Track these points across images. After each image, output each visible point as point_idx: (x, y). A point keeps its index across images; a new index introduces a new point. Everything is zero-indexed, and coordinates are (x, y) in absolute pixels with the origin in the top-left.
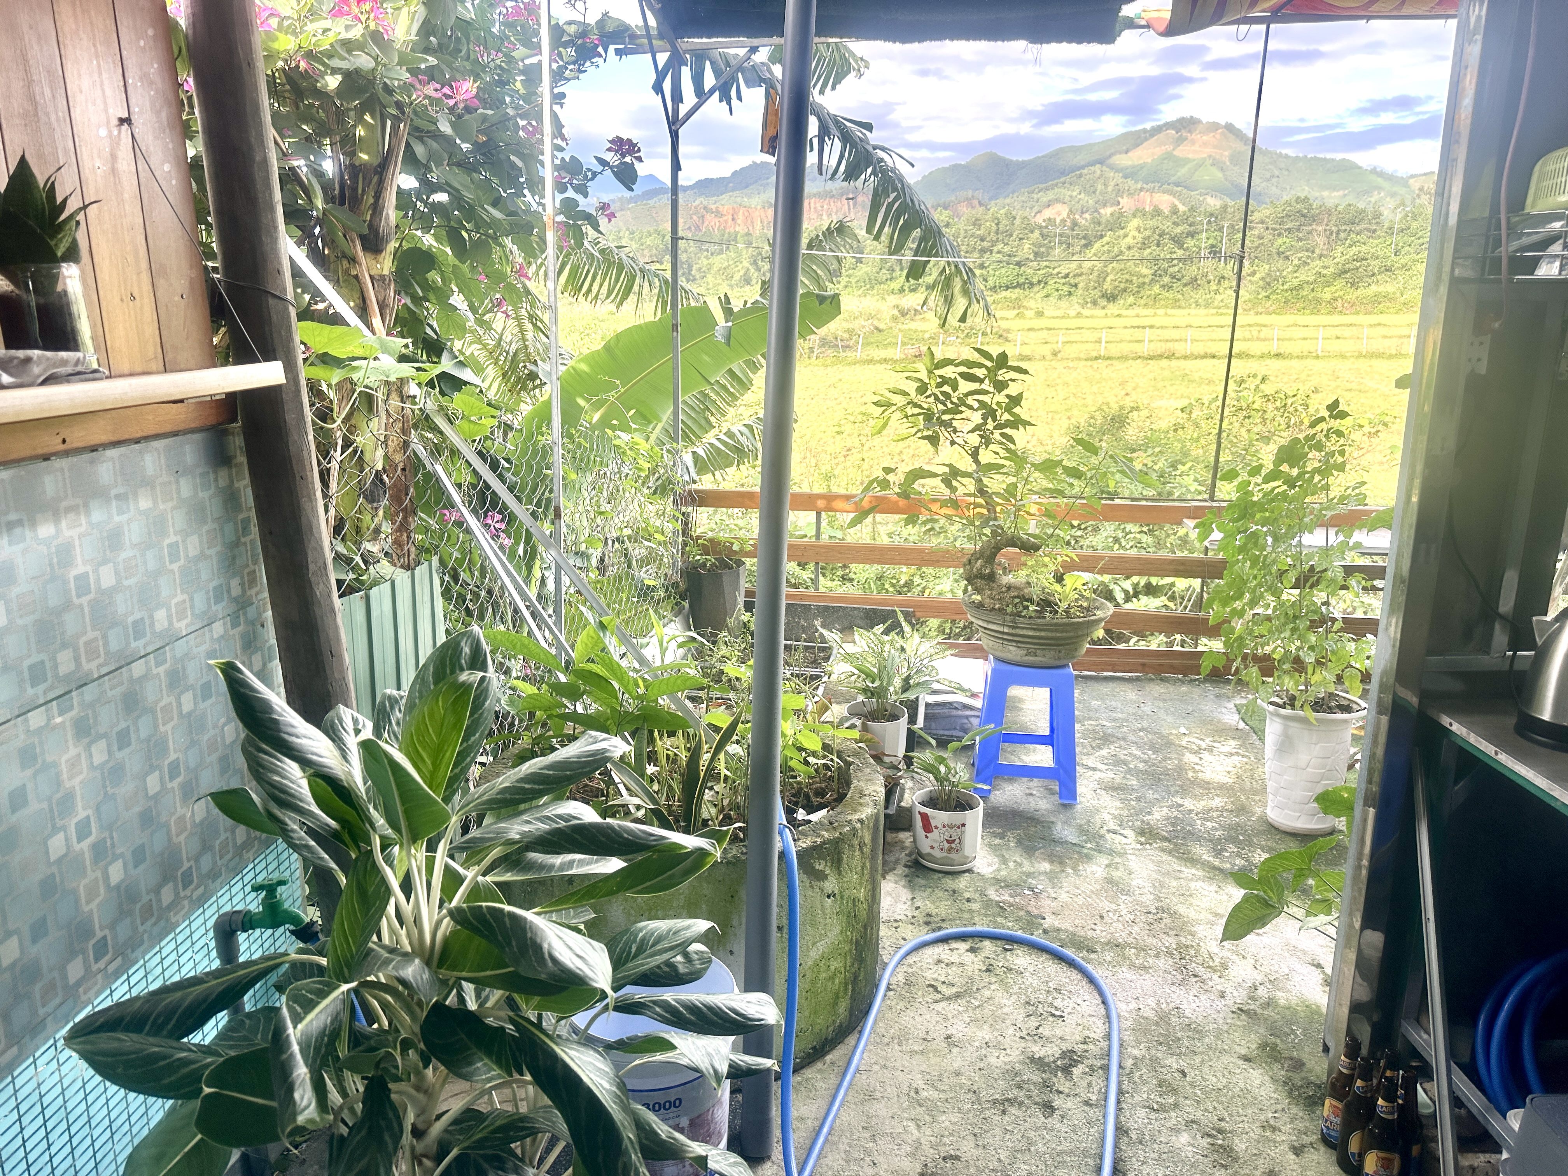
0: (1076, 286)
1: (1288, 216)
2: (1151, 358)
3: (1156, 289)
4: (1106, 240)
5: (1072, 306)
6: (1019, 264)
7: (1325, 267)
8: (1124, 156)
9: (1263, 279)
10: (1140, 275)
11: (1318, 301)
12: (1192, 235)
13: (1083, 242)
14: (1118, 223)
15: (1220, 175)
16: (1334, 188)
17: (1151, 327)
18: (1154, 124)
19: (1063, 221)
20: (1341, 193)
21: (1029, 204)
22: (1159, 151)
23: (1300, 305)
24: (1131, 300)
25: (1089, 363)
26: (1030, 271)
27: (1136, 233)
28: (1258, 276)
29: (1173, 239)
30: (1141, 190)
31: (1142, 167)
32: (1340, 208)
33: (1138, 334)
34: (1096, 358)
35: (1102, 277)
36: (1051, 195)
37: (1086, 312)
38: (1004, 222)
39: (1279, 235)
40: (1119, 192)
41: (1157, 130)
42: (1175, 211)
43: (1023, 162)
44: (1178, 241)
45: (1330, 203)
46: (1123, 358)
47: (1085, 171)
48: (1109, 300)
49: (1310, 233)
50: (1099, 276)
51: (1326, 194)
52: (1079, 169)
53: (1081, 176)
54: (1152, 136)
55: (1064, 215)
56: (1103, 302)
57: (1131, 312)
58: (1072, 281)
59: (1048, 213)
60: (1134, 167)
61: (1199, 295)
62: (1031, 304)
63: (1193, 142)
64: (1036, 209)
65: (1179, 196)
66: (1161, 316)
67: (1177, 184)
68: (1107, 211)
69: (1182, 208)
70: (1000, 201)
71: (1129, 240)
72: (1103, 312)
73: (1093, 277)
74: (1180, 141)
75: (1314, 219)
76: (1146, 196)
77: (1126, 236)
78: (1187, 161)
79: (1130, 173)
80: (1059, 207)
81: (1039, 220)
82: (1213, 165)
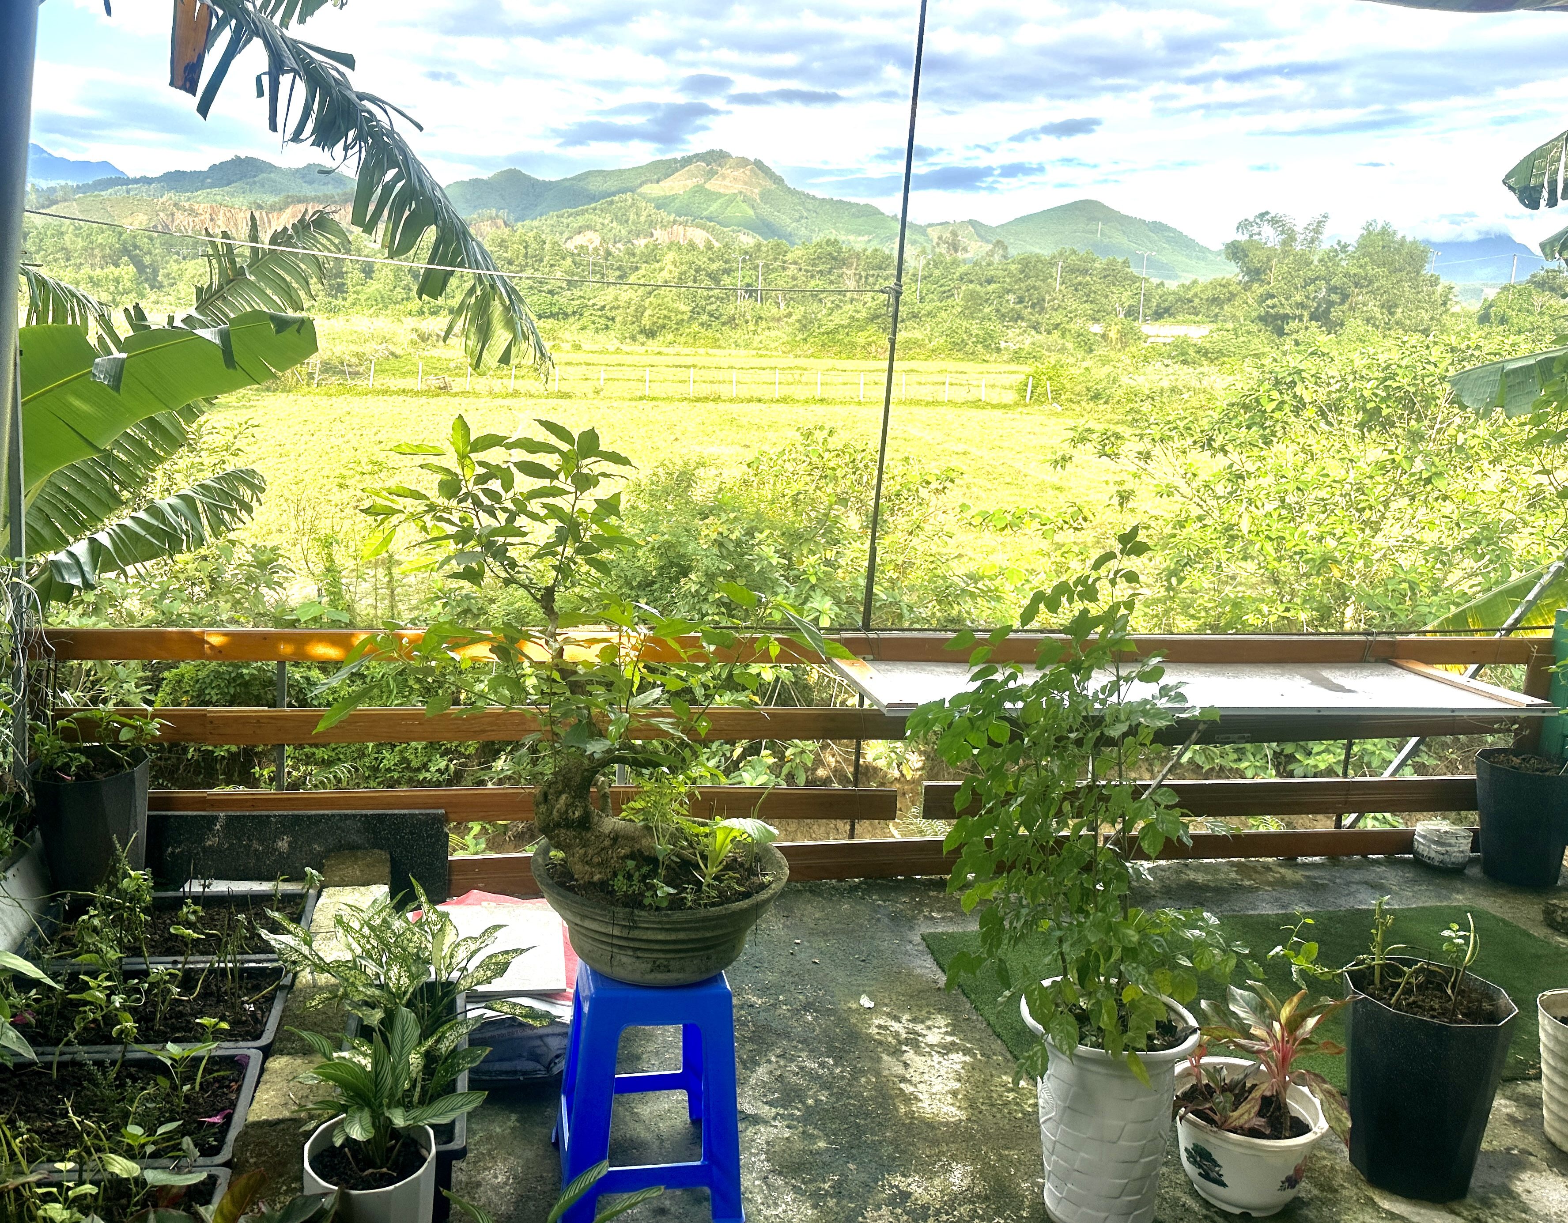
0: (613, 319)
1: (819, 258)
2: (698, 400)
3: (695, 327)
4: (641, 272)
5: (609, 340)
6: (551, 292)
7: (858, 312)
8: (655, 185)
9: (799, 321)
10: (678, 312)
11: (853, 345)
12: (728, 272)
13: (618, 273)
14: (652, 256)
15: (751, 212)
16: (859, 233)
17: (694, 366)
18: (685, 154)
19: (596, 249)
20: (866, 238)
21: (559, 229)
22: (691, 183)
23: (836, 349)
24: (670, 337)
25: (634, 403)
26: (563, 301)
27: (672, 268)
28: (795, 317)
29: (709, 275)
30: (675, 222)
31: (673, 198)
32: (868, 253)
33: (682, 374)
34: (641, 399)
35: (640, 312)
36: (581, 220)
37: (625, 348)
38: (534, 245)
39: (812, 276)
40: (652, 224)
41: (687, 161)
42: (709, 247)
43: (550, 183)
44: (714, 277)
45: (858, 247)
46: (669, 399)
47: (616, 198)
48: (648, 337)
49: (840, 276)
50: (636, 310)
51: (852, 238)
52: (609, 195)
53: (612, 203)
54: (683, 167)
55: (597, 243)
56: (642, 338)
57: (671, 350)
58: (609, 314)
59: (579, 240)
60: (666, 198)
61: (738, 335)
62: (567, 336)
63: (724, 178)
64: (566, 236)
65: (712, 231)
66: (701, 355)
67: (710, 219)
68: (641, 243)
69: (717, 245)
70: (527, 222)
71: (665, 275)
72: (644, 348)
73: (632, 311)
74: (711, 174)
75: (844, 263)
76: (679, 229)
77: (661, 269)
78: (719, 195)
79: (661, 204)
80: (589, 234)
81: (570, 246)
82: (744, 201)
